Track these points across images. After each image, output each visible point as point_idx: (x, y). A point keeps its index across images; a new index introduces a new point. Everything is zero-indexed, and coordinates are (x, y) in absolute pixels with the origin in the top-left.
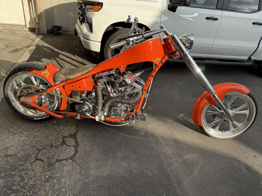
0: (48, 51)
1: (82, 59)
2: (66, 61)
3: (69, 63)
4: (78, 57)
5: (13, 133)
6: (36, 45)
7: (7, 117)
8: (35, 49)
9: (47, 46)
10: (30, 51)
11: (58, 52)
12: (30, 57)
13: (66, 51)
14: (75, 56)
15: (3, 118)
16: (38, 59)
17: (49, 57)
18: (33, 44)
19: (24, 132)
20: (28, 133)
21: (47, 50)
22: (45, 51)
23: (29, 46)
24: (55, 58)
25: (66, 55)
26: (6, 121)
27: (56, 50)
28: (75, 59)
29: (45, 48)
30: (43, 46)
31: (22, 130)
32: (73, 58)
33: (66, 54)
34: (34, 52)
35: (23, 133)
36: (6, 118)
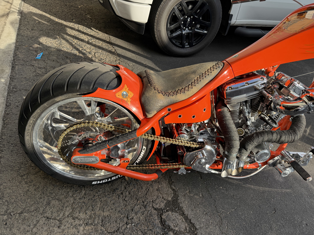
0: (44, 22)
1: (106, 35)
2: (82, 40)
3: (88, 43)
4: (97, 31)
5: (55, 219)
6: (18, 11)
7: (27, 178)
8: (21, 19)
9: (37, 13)
10: (12, 23)
11: (62, 24)
12: (18, 35)
13: (74, 20)
14: (93, 30)
15: (20, 182)
16: (32, 39)
17: (50, 34)
18: (12, 9)
19: (78, 212)
20: (86, 214)
21: (42, 21)
22: (39, 22)
23: (8, 14)
24: (62, 35)
25: (77, 28)
26: (28, 190)
27: (57, 20)
28: (96, 35)
29: (36, 17)
30: (31, 13)
31: (73, 209)
32: (92, 34)
33: (76, 26)
34: (20, 25)
35: (77, 215)
36: (26, 183)
